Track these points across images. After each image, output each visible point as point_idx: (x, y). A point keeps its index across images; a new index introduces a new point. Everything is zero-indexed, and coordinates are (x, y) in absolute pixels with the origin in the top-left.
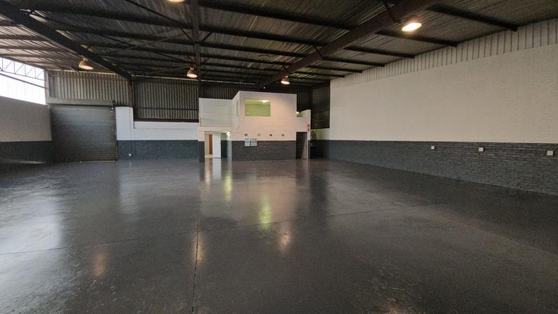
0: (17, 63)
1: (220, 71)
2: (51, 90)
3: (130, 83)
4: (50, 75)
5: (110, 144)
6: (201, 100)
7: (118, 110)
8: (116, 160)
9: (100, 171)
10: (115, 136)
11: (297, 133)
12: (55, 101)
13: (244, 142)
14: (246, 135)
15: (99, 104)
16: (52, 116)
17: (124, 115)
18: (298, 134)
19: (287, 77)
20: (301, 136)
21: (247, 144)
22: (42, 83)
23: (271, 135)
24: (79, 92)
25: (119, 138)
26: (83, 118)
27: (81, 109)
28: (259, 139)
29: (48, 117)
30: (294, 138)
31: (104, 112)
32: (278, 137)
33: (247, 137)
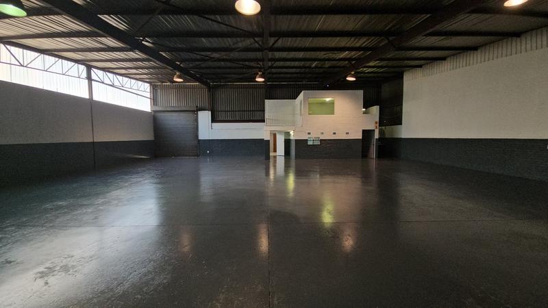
0: (132, 80)
2: (154, 101)
3: (209, 91)
4: (154, 88)
5: (194, 143)
6: (268, 103)
7: (199, 112)
8: (198, 156)
9: (184, 165)
10: (197, 136)
11: (363, 130)
12: (157, 108)
13: (307, 140)
14: (309, 133)
15: (185, 109)
16: (154, 120)
17: (204, 117)
18: (364, 132)
19: (353, 73)
20: (367, 134)
21: (310, 143)
22: (148, 95)
23: (334, 133)
24: (172, 101)
25: (200, 138)
26: (175, 121)
27: (174, 114)
28: (322, 137)
29: (152, 121)
30: (360, 136)
31: (190, 116)
32: (341, 136)
33: (309, 136)
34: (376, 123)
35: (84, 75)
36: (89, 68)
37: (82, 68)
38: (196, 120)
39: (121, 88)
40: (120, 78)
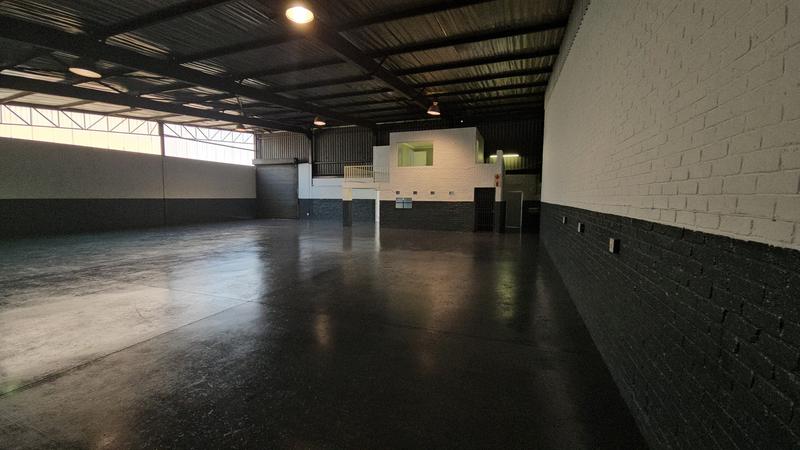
0: (224, 132)
2: (258, 152)
3: (310, 138)
4: (258, 138)
5: (293, 202)
6: (375, 148)
7: (300, 166)
8: (297, 218)
9: (285, 227)
10: (297, 195)
11: (476, 189)
12: (260, 162)
13: (395, 202)
14: (398, 193)
15: (285, 161)
16: (256, 175)
17: (305, 170)
18: (478, 191)
19: (435, 104)
21: (398, 206)
22: (252, 147)
23: (432, 193)
24: (276, 152)
25: (300, 197)
26: (278, 175)
27: (283, 168)
28: (415, 198)
29: (254, 177)
30: (470, 197)
31: (290, 170)
32: (443, 197)
33: (398, 196)
34: (497, 177)
35: (156, 131)
36: (161, 124)
37: (154, 125)
38: (296, 175)
39: (208, 141)
40: (205, 131)
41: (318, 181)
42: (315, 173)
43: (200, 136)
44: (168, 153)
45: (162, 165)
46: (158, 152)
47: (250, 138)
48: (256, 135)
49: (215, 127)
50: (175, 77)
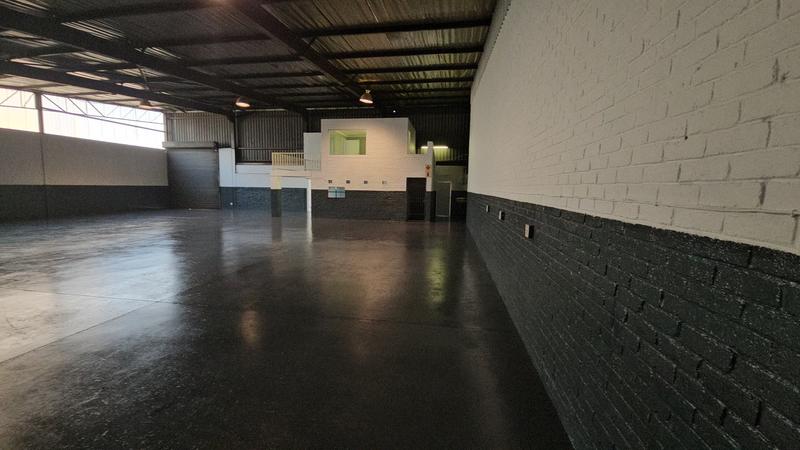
1: (310, 94)
2: (169, 134)
4: (169, 118)
5: (213, 191)
6: (305, 134)
7: (221, 151)
8: (219, 208)
10: (218, 182)
11: (408, 179)
12: (172, 145)
13: (326, 192)
14: (330, 182)
15: (203, 145)
16: (167, 160)
17: (227, 156)
18: (410, 181)
19: (368, 92)
20: (415, 184)
21: (330, 195)
23: (366, 182)
25: (222, 185)
26: (195, 161)
28: (348, 188)
29: (165, 162)
30: (403, 188)
31: (209, 155)
32: (376, 186)
33: (331, 185)
34: (428, 168)
35: (32, 103)
36: (38, 94)
37: (29, 96)
38: (217, 161)
39: (102, 118)
40: (99, 105)
41: (242, 168)
42: (240, 159)
43: (91, 111)
44: (48, 130)
45: (42, 145)
46: (36, 129)
47: (159, 117)
48: (166, 114)
49: (112, 102)
50: (54, 39)
